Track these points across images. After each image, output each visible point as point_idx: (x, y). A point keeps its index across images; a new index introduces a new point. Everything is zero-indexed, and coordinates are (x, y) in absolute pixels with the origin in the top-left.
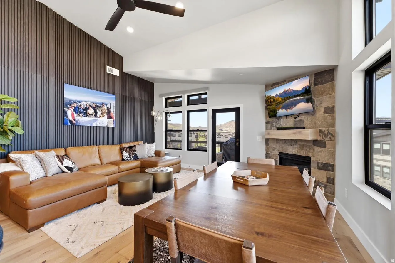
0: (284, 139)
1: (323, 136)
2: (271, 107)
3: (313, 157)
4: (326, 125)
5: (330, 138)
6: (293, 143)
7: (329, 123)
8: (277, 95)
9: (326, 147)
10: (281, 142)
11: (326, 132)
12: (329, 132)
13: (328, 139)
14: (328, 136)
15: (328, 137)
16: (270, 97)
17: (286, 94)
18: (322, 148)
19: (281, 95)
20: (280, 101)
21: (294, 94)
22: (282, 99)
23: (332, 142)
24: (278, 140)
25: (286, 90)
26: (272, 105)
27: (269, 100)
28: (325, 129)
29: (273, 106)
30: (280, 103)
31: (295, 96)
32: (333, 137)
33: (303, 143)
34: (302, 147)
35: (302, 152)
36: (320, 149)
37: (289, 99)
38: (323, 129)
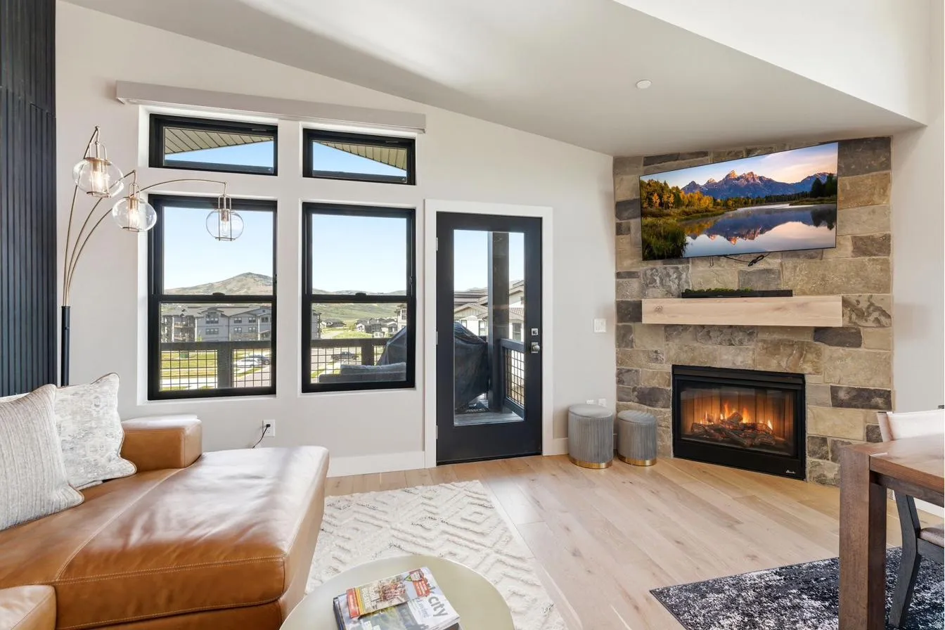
0: (703, 327)
1: (854, 317)
2: (661, 221)
3: (817, 372)
4: (861, 286)
5: (877, 320)
6: (740, 335)
7: (873, 281)
8: (693, 186)
9: (862, 345)
10: (687, 336)
11: (863, 305)
12: (872, 304)
13: (870, 324)
14: (869, 314)
15: (872, 318)
16: (663, 188)
17: (736, 187)
18: (847, 349)
19: (711, 189)
20: (704, 206)
21: (772, 192)
22: (715, 203)
23: (881, 330)
24: (671, 330)
25: (738, 174)
26: (668, 215)
27: (655, 198)
28: (860, 296)
29: (671, 221)
30: (705, 214)
31: (770, 200)
32: (889, 317)
33: (777, 337)
34: (774, 348)
35: (775, 361)
36: (840, 351)
37: (746, 204)
38: (853, 297)
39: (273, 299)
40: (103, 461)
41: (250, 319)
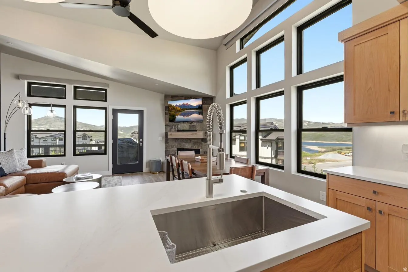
2: (171, 112)
8: (177, 105)
16: (171, 106)
17: (185, 106)
19: (180, 106)
20: (179, 109)
21: (191, 108)
22: (181, 109)
25: (185, 103)
26: (172, 111)
27: (170, 108)
29: (173, 112)
30: (179, 111)
31: (191, 109)
34: (195, 143)
35: (195, 146)
36: (205, 144)
37: (187, 110)
39: (65, 131)
40: (25, 165)
41: (53, 139)
